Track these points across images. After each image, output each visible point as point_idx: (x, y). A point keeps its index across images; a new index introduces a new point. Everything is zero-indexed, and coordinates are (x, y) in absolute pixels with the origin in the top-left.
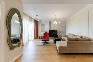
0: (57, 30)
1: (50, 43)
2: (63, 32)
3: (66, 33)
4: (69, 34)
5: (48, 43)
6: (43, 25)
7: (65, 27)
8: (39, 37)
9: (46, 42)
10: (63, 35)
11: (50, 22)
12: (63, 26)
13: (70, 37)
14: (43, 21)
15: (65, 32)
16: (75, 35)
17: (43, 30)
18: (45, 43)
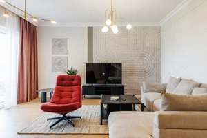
0: (120, 65)
1: (84, 120)
2: (145, 73)
3: (158, 75)
4: (172, 78)
5: (72, 122)
6: (60, 44)
7: (157, 50)
8: (40, 95)
9: (65, 118)
10: (148, 86)
11: (90, 30)
12: (147, 45)
13: (179, 91)
14: (54, 22)
15: (156, 70)
16: (200, 86)
17: (60, 64)
18: (60, 119)
